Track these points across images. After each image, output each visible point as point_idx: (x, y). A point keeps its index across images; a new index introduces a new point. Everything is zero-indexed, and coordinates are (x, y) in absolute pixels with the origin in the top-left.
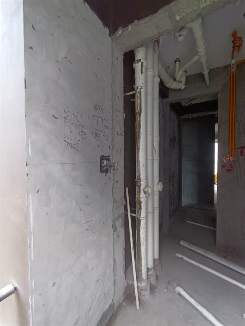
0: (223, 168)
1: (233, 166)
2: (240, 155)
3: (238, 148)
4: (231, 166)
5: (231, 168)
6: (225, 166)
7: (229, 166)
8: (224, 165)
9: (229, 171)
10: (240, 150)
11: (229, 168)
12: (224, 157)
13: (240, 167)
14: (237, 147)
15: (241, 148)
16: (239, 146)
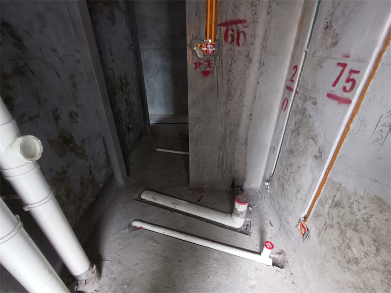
0: (196, 68)
1: (211, 64)
2: (223, 40)
3: (221, 25)
4: (209, 65)
5: (208, 69)
6: (200, 64)
7: (206, 63)
8: (198, 63)
9: (206, 73)
10: (224, 29)
11: (206, 68)
12: (199, 45)
13: (222, 65)
14: (219, 22)
15: (226, 24)
16: (224, 21)
